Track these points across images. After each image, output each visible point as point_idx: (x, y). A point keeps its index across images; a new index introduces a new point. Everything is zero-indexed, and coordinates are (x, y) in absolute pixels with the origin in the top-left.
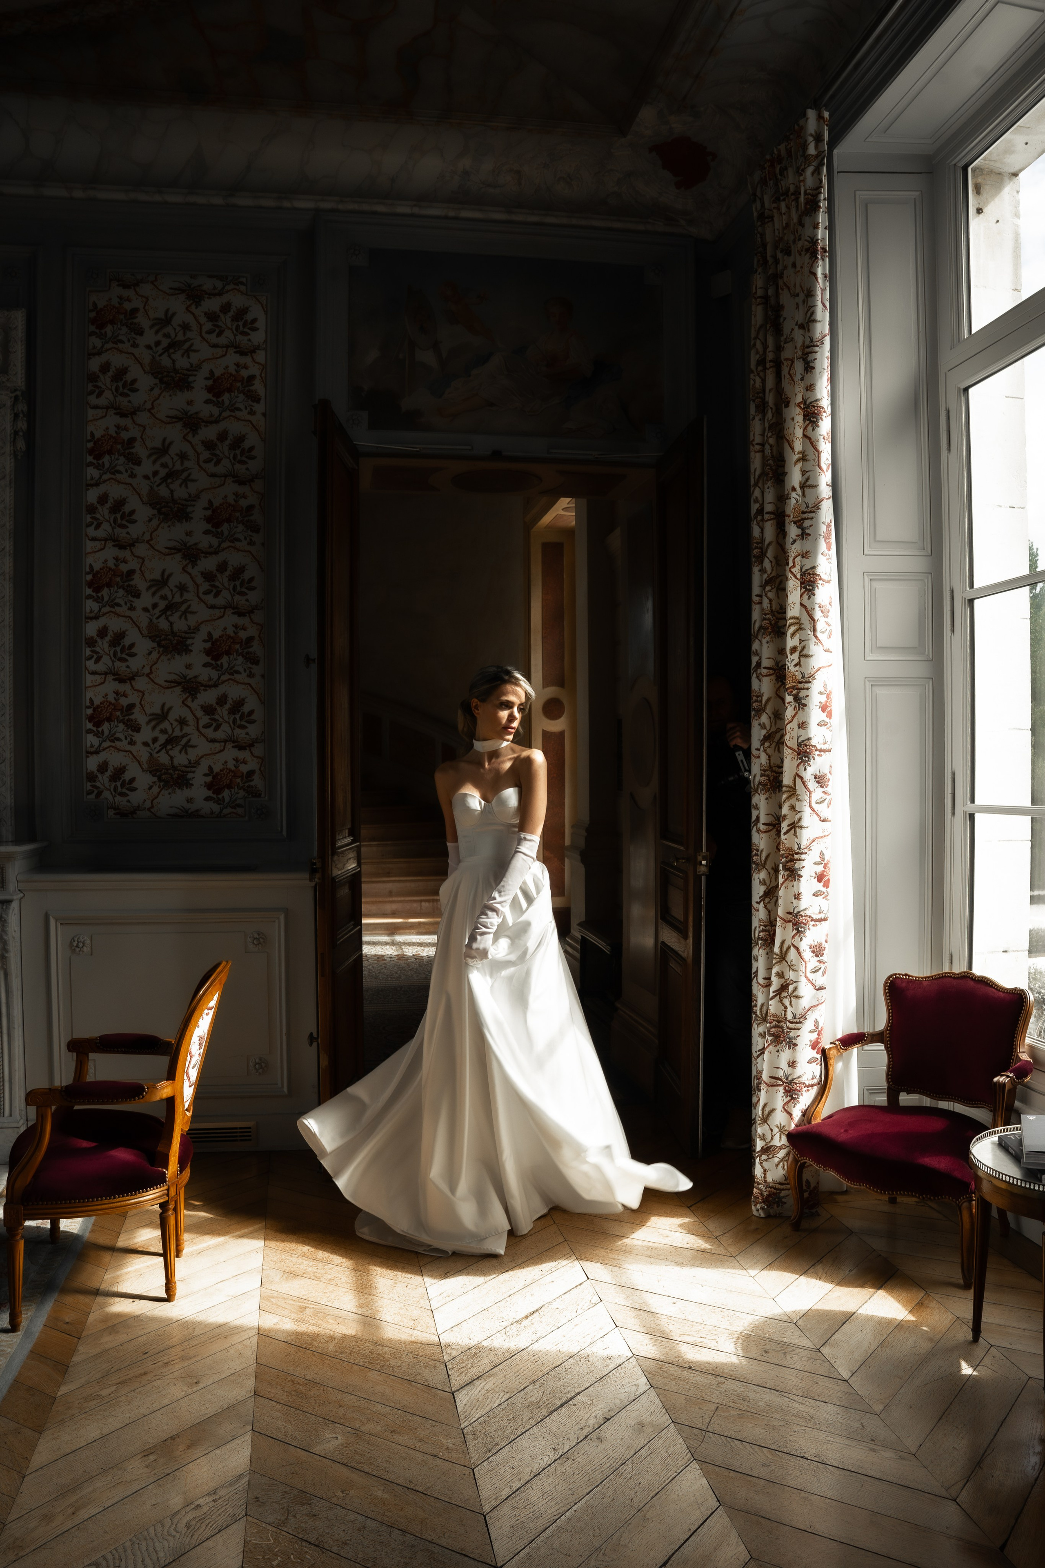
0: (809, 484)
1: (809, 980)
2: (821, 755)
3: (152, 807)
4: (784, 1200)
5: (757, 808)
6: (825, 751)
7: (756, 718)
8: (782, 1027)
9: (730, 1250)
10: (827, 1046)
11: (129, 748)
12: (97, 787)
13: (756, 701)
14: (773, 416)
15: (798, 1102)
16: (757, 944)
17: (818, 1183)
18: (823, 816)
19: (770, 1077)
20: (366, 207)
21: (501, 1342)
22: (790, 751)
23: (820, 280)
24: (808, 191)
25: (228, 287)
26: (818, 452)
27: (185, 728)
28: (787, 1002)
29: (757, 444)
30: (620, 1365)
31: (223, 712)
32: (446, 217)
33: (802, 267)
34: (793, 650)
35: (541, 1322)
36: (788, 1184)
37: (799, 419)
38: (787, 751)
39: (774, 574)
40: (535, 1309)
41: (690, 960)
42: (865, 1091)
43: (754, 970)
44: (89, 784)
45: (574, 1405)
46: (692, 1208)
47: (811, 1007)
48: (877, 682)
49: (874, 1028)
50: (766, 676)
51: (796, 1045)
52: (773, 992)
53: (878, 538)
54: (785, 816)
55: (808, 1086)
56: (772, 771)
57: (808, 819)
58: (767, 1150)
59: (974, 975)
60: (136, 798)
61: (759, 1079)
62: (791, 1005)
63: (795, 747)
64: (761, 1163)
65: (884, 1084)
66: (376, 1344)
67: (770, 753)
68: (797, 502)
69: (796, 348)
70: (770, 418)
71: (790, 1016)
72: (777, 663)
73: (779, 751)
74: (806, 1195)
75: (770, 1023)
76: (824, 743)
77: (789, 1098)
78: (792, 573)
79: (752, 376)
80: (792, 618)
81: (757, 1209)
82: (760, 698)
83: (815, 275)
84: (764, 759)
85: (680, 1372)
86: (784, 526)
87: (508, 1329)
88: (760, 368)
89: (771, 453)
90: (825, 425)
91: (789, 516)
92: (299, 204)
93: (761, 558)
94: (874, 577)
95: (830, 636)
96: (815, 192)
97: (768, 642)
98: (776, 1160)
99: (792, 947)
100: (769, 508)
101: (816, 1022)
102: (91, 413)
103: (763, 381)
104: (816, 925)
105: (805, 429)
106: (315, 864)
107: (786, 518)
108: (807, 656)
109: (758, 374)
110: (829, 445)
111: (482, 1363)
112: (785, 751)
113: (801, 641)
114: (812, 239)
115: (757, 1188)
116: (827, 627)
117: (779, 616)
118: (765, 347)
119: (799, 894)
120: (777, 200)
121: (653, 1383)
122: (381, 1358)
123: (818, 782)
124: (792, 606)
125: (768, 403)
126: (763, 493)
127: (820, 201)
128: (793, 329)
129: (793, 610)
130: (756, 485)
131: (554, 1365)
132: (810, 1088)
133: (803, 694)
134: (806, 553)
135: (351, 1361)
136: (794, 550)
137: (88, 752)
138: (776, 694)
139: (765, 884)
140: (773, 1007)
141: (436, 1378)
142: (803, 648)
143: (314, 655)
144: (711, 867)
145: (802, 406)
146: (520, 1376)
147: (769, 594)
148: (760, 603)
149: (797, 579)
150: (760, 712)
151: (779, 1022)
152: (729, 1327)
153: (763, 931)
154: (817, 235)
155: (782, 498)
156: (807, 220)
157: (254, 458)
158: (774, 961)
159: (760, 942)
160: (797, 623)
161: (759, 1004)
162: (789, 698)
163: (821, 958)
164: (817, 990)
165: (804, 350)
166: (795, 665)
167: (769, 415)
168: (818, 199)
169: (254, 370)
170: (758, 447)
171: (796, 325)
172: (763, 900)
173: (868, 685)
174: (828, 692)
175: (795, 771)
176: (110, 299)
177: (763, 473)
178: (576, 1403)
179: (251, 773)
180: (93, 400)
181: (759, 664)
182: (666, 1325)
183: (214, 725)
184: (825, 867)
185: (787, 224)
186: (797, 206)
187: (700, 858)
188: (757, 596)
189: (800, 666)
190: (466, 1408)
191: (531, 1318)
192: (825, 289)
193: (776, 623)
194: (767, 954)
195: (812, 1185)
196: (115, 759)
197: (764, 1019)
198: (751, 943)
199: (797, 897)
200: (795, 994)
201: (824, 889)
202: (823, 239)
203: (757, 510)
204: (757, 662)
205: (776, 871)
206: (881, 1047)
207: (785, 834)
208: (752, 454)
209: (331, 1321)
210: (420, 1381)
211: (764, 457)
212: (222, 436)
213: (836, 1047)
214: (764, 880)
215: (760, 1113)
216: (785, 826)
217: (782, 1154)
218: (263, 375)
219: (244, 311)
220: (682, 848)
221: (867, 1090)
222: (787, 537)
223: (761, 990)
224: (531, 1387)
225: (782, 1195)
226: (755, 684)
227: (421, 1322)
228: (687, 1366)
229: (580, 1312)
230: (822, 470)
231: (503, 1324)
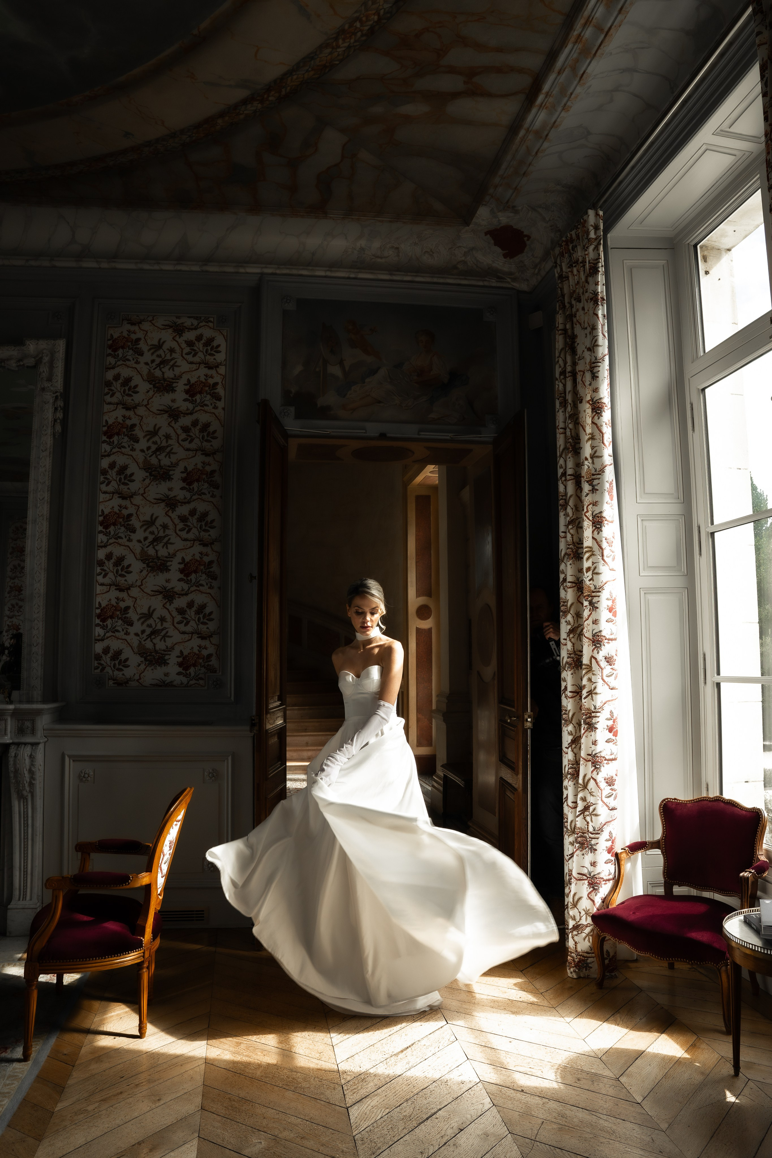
0: (596, 456)
1: (603, 803)
2: (608, 642)
3: (140, 679)
4: (590, 965)
5: (565, 681)
6: (612, 640)
7: (563, 617)
8: (585, 837)
9: (552, 1003)
10: (619, 851)
11: (125, 637)
12: (102, 665)
13: (563, 605)
14: (571, 409)
15: (599, 892)
17: (614, 953)
18: (612, 686)
19: (578, 874)
20: (295, 272)
21: (382, 1070)
22: (588, 640)
23: (601, 319)
24: (591, 261)
25: (201, 324)
26: (601, 433)
27: (164, 623)
28: (588, 819)
29: (561, 428)
30: (470, 1088)
31: (191, 613)
32: (349, 278)
33: (588, 310)
34: (588, 569)
35: (412, 1055)
36: (593, 953)
37: (589, 411)
38: (585, 640)
39: (573, 517)
40: (408, 1046)
41: (520, 789)
43: (565, 796)
44: (96, 662)
45: (437, 1118)
46: (523, 972)
47: (606, 823)
48: (648, 591)
49: (652, 839)
50: (570, 588)
51: (596, 850)
52: (579, 812)
53: (646, 491)
54: (584, 686)
55: (605, 881)
56: (576, 654)
57: (601, 688)
58: (576, 927)
59: (724, 799)
60: (129, 672)
61: (570, 876)
62: (592, 821)
63: (591, 637)
64: (573, 937)
65: (662, 879)
66: (291, 1070)
67: (573, 642)
68: (589, 468)
69: (585, 364)
70: (570, 410)
71: (591, 829)
72: (578, 579)
73: (579, 640)
74: (606, 961)
75: (577, 834)
76: (611, 634)
77: (592, 889)
78: (586, 516)
79: (557, 382)
80: (587, 547)
81: (571, 972)
82: (565, 604)
83: (597, 315)
84: (569, 646)
85: (515, 1094)
86: (581, 484)
87: (388, 1060)
88: (562, 377)
89: (570, 434)
90: (606, 416)
91: (584, 477)
92: (249, 270)
93: (565, 506)
96: (595, 262)
97: (571, 564)
98: (584, 935)
99: (591, 779)
100: (570, 471)
101: (610, 833)
102: (106, 408)
103: (565, 386)
104: (609, 763)
105: (593, 418)
106: (254, 720)
107: (582, 478)
108: (597, 574)
109: (561, 381)
110: (610, 429)
111: (369, 1086)
113: (593, 563)
114: (594, 292)
115: (570, 957)
116: (611, 553)
117: (578, 546)
118: (565, 363)
119: (596, 741)
120: (571, 266)
121: (495, 1102)
122: (295, 1082)
123: (608, 662)
124: (587, 539)
125: (567, 400)
126: (565, 461)
127: (599, 267)
128: (583, 351)
129: (588, 542)
130: (561, 456)
131: (422, 1088)
132: (607, 882)
133: (595, 600)
134: (596, 502)
135: (272, 1083)
136: (587, 500)
137: (96, 640)
138: (578, 600)
139: (572, 735)
140: (580, 822)
141: (335, 1096)
142: (595, 568)
143: (255, 573)
144: (534, 723)
145: (591, 402)
146: (397, 1096)
147: (571, 531)
148: (565, 537)
149: (589, 520)
150: (566, 613)
151: (583, 833)
152: (551, 1061)
153: (571, 768)
154: (597, 289)
155: (579, 465)
156: (590, 279)
157: (216, 438)
158: (579, 790)
160: (590, 551)
161: (569, 821)
162: (586, 603)
163: (613, 787)
164: (611, 810)
165: (591, 365)
166: (590, 580)
168: (597, 266)
169: (218, 379)
170: (562, 430)
171: (585, 348)
173: (642, 593)
174: (613, 598)
175: (591, 654)
176: (122, 332)
177: (565, 448)
178: (438, 1117)
179: (210, 656)
180: (108, 398)
181: (565, 580)
182: (505, 1058)
183: (185, 622)
184: (614, 722)
185: (578, 282)
186: (584, 271)
187: (526, 717)
188: (562, 532)
189: (593, 581)
190: (357, 1120)
191: (405, 1052)
192: (604, 324)
193: (577, 551)
194: (574, 784)
195: (610, 954)
196: (115, 645)
197: (573, 832)
198: (562, 777)
199: (595, 743)
200: (594, 813)
201: (614, 738)
202: (602, 292)
203: (562, 473)
204: (563, 578)
205: (580, 725)
206: (658, 852)
207: (585, 698)
208: (558, 435)
209: (259, 1053)
210: (323, 1099)
211: (566, 437)
212: (195, 423)
214: (571, 731)
216: (584, 693)
217: (588, 930)
218: (224, 382)
219: (211, 340)
220: (513, 709)
221: (648, 883)
222: (582, 492)
223: (570, 811)
224: (405, 1104)
225: (588, 961)
226: (562, 594)
227: (325, 1054)
228: (520, 1090)
229: (440, 1048)
230: (605, 446)
231: (384, 1056)
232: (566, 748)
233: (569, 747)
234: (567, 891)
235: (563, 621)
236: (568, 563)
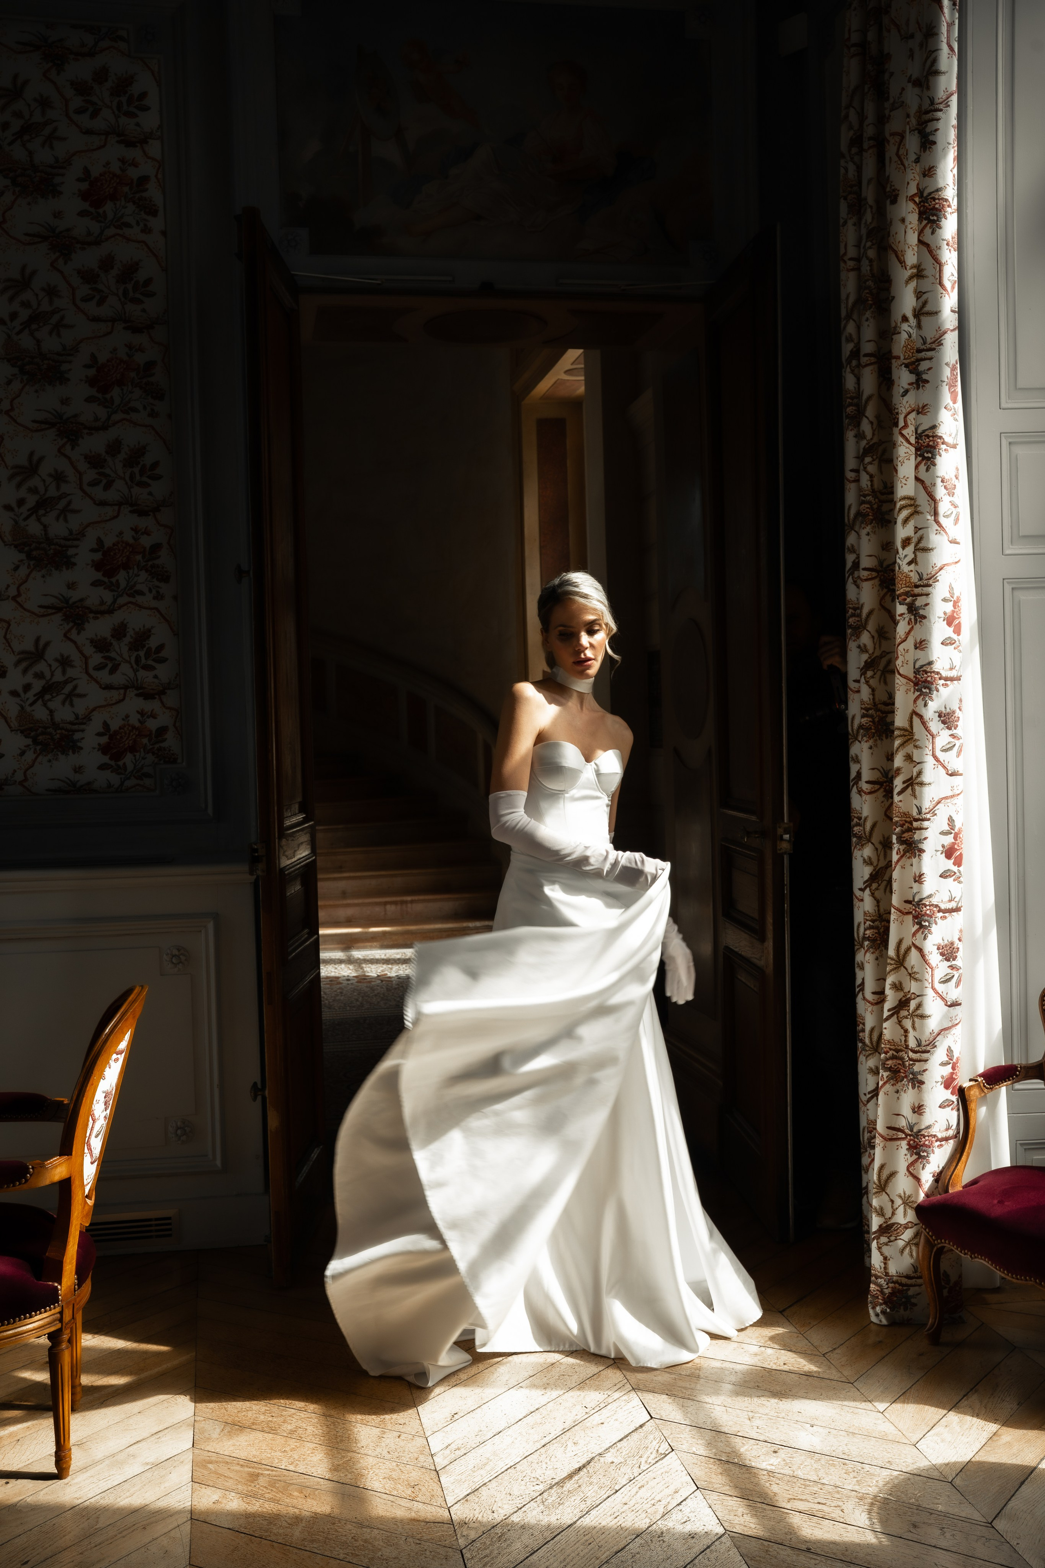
1: (937, 993)
2: (946, 685)
3: (26, 779)
4: (913, 1300)
5: (857, 761)
6: (952, 679)
7: (853, 638)
8: (902, 1059)
9: (846, 1373)
10: (966, 1084)
13: (853, 615)
14: (873, 218)
15: (928, 1162)
16: (862, 946)
17: (960, 1276)
18: (951, 769)
19: (888, 1128)
21: (534, 1515)
22: (904, 681)
23: (946, 10)
25: (103, 44)
26: (939, 264)
27: (69, 670)
28: (908, 1023)
29: (851, 259)
30: (708, 1547)
31: (121, 648)
34: (906, 542)
35: (591, 1484)
36: (920, 1277)
37: (913, 218)
38: (899, 681)
39: (875, 440)
40: (581, 1464)
41: (770, 970)
42: (1018, 1146)
43: (858, 981)
46: (785, 1313)
47: (942, 1030)
48: (1019, 584)
49: (1027, 1059)
50: (866, 580)
51: (922, 1083)
52: (889, 1010)
53: (1019, 385)
54: (899, 769)
55: (942, 1140)
56: (877, 710)
57: (931, 773)
58: (887, 1229)
61: (870, 1132)
62: (914, 1028)
63: (911, 676)
64: (879, 1248)
66: (361, 1525)
67: (874, 686)
68: (910, 336)
69: (908, 116)
71: (912, 1043)
72: (881, 563)
73: (886, 683)
74: (945, 1292)
75: (885, 1053)
76: (951, 669)
77: (915, 1157)
78: (903, 436)
79: (842, 163)
80: (904, 498)
81: (876, 1314)
82: (858, 611)
83: (939, 2)
84: (865, 693)
85: (795, 1557)
86: (890, 372)
87: (545, 1495)
88: (854, 150)
89: (871, 270)
90: (949, 226)
91: (898, 358)
93: (857, 419)
94: (1015, 439)
95: (957, 521)
97: (868, 534)
98: (901, 1243)
99: (913, 949)
100: (868, 348)
101: (950, 1051)
103: (859, 169)
104: (945, 917)
105: (921, 232)
106: (256, 850)
107: (893, 361)
108: (927, 550)
109: (851, 159)
110: (955, 254)
111: (513, 1548)
112: (897, 681)
113: (917, 529)
115: (876, 1284)
116: (951, 507)
117: (884, 497)
118: (862, 118)
119: (921, 875)
122: (370, 1547)
123: (944, 722)
124: (904, 481)
125: (866, 199)
126: (858, 327)
128: (903, 89)
129: (905, 487)
130: (849, 317)
131: (615, 1549)
132: (943, 1143)
133: (920, 601)
134: (923, 407)
135: (326, 1554)
136: (904, 404)
138: (881, 604)
139: (872, 863)
140: (889, 1030)
142: (920, 539)
143: (248, 565)
145: (917, 199)
147: (869, 468)
148: (857, 480)
149: (910, 444)
150: (858, 630)
151: (898, 1051)
152: (857, 1488)
153: (870, 928)
155: (887, 333)
158: (889, 968)
159: (866, 943)
160: (911, 505)
161: (868, 1028)
162: (901, 609)
163: (954, 963)
164: (950, 1006)
165: (920, 117)
166: (909, 563)
167: (868, 217)
169: (147, 168)
170: (851, 264)
171: (909, 81)
172: (870, 886)
173: (1008, 588)
174: (955, 598)
175: (911, 707)
177: (859, 301)
179: (162, 731)
181: (856, 565)
182: (768, 1484)
183: (110, 665)
184: (955, 838)
187: (780, 831)
188: (852, 471)
189: (916, 564)
191: (576, 1478)
192: (953, 23)
194: (877, 959)
195: (953, 1278)
197: (876, 1048)
198: (854, 945)
199: (919, 879)
200: (919, 1012)
201: (955, 868)
203: (851, 351)
204: (854, 562)
205: (887, 845)
207: (899, 793)
208: (843, 275)
209: (296, 1494)
212: (106, 264)
213: (979, 1085)
215: (875, 1178)
216: (898, 783)
217: (907, 1235)
219: (127, 81)
220: (754, 818)
221: (1021, 1144)
222: (895, 386)
223: (870, 1009)
225: (910, 1293)
226: (851, 592)
227: (423, 1489)
228: (804, 1547)
229: (643, 1467)
230: (945, 290)
231: (537, 1487)
232: (861, 889)
233: (865, 888)
234: (865, 1160)
235: (852, 645)
236: (863, 532)
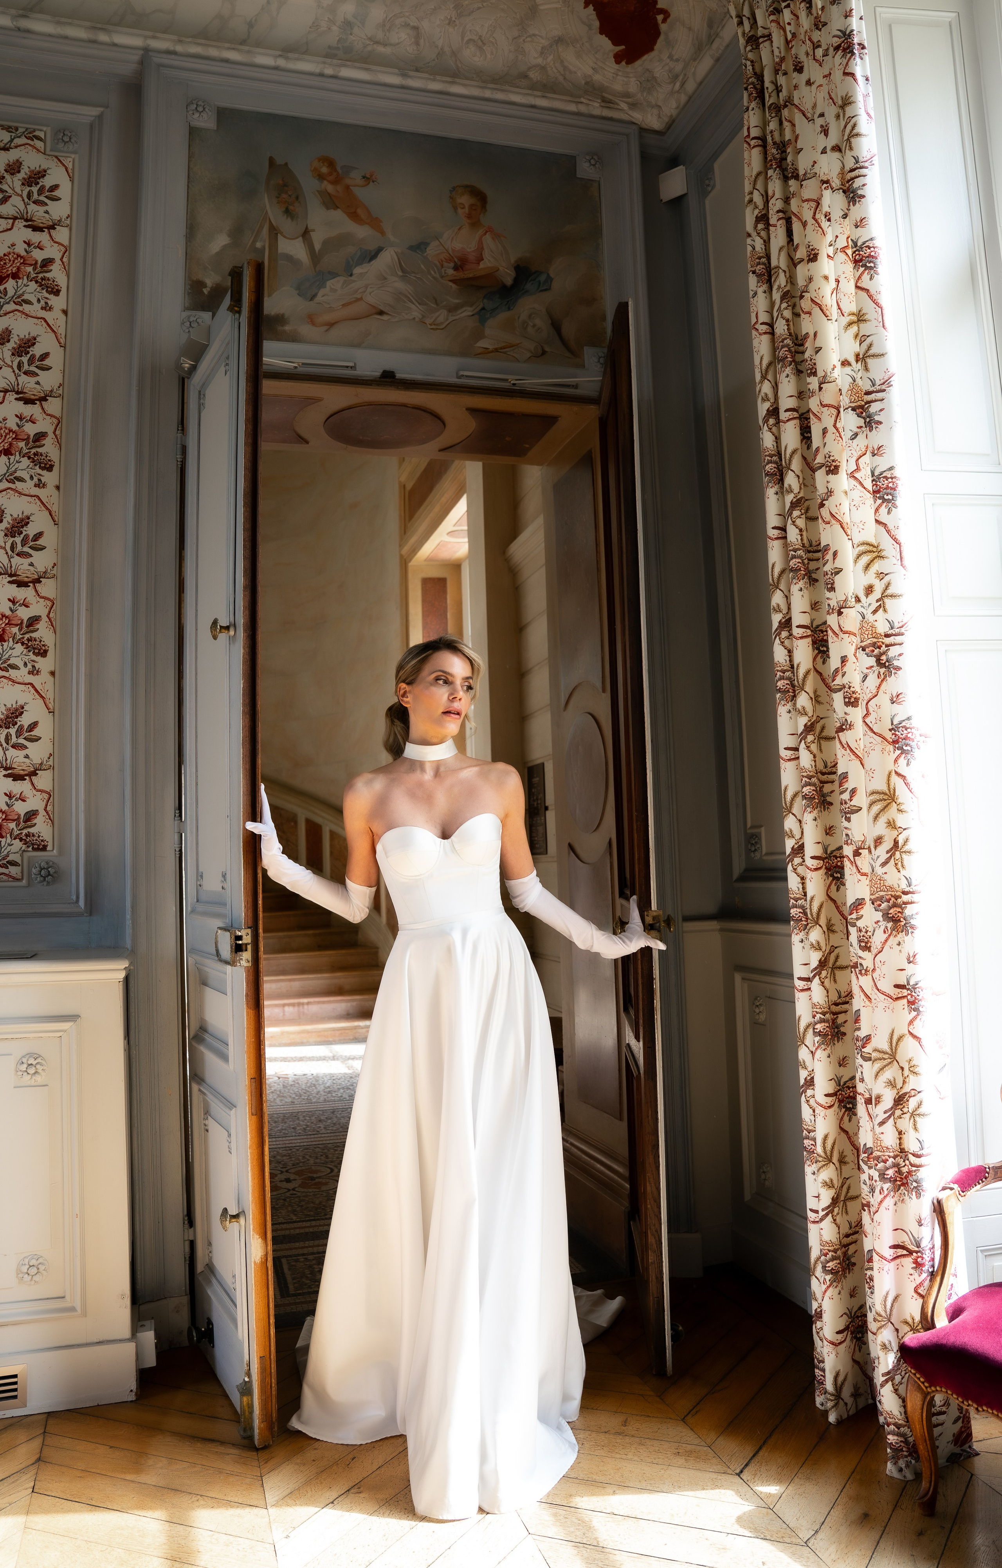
0: (870, 354)
7: (785, 702)
10: (942, 1195)
13: (784, 678)
16: (805, 1042)
20: (213, 52)
23: (862, 82)
25: (18, 142)
26: (880, 307)
29: (763, 324)
32: (321, 75)
34: (869, 589)
37: (846, 268)
48: (951, 646)
50: (801, 638)
53: (938, 448)
63: (885, 733)
68: (855, 380)
69: (826, 181)
70: (782, 285)
72: (813, 622)
78: (856, 479)
82: (790, 673)
83: (854, 77)
84: (807, 760)
92: (121, 39)
97: (801, 589)
105: (857, 280)
113: (882, 576)
114: (840, 35)
130: (764, 378)
133: (893, 652)
134: (879, 448)
136: (855, 447)
142: (887, 585)
148: (782, 537)
149: (865, 488)
150: (789, 693)
153: (821, 1021)
157: (48, 368)
160: (872, 551)
165: (844, 177)
166: (875, 612)
169: (52, 251)
170: (765, 328)
173: (941, 650)
177: (775, 362)
179: (31, 815)
181: (783, 625)
188: (775, 527)
189: (885, 612)
193: (813, 560)
194: (829, 1056)
200: (915, 1110)
202: (859, 32)
203: (769, 410)
204: (783, 621)
205: (829, 928)
208: (754, 341)
211: (773, 338)
213: (952, 1193)
214: (816, 943)
218: (65, 259)
219: (40, 174)
223: (823, 1113)
226: (782, 652)
232: (801, 979)
233: (814, 976)
236: (796, 588)
